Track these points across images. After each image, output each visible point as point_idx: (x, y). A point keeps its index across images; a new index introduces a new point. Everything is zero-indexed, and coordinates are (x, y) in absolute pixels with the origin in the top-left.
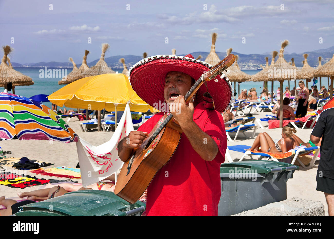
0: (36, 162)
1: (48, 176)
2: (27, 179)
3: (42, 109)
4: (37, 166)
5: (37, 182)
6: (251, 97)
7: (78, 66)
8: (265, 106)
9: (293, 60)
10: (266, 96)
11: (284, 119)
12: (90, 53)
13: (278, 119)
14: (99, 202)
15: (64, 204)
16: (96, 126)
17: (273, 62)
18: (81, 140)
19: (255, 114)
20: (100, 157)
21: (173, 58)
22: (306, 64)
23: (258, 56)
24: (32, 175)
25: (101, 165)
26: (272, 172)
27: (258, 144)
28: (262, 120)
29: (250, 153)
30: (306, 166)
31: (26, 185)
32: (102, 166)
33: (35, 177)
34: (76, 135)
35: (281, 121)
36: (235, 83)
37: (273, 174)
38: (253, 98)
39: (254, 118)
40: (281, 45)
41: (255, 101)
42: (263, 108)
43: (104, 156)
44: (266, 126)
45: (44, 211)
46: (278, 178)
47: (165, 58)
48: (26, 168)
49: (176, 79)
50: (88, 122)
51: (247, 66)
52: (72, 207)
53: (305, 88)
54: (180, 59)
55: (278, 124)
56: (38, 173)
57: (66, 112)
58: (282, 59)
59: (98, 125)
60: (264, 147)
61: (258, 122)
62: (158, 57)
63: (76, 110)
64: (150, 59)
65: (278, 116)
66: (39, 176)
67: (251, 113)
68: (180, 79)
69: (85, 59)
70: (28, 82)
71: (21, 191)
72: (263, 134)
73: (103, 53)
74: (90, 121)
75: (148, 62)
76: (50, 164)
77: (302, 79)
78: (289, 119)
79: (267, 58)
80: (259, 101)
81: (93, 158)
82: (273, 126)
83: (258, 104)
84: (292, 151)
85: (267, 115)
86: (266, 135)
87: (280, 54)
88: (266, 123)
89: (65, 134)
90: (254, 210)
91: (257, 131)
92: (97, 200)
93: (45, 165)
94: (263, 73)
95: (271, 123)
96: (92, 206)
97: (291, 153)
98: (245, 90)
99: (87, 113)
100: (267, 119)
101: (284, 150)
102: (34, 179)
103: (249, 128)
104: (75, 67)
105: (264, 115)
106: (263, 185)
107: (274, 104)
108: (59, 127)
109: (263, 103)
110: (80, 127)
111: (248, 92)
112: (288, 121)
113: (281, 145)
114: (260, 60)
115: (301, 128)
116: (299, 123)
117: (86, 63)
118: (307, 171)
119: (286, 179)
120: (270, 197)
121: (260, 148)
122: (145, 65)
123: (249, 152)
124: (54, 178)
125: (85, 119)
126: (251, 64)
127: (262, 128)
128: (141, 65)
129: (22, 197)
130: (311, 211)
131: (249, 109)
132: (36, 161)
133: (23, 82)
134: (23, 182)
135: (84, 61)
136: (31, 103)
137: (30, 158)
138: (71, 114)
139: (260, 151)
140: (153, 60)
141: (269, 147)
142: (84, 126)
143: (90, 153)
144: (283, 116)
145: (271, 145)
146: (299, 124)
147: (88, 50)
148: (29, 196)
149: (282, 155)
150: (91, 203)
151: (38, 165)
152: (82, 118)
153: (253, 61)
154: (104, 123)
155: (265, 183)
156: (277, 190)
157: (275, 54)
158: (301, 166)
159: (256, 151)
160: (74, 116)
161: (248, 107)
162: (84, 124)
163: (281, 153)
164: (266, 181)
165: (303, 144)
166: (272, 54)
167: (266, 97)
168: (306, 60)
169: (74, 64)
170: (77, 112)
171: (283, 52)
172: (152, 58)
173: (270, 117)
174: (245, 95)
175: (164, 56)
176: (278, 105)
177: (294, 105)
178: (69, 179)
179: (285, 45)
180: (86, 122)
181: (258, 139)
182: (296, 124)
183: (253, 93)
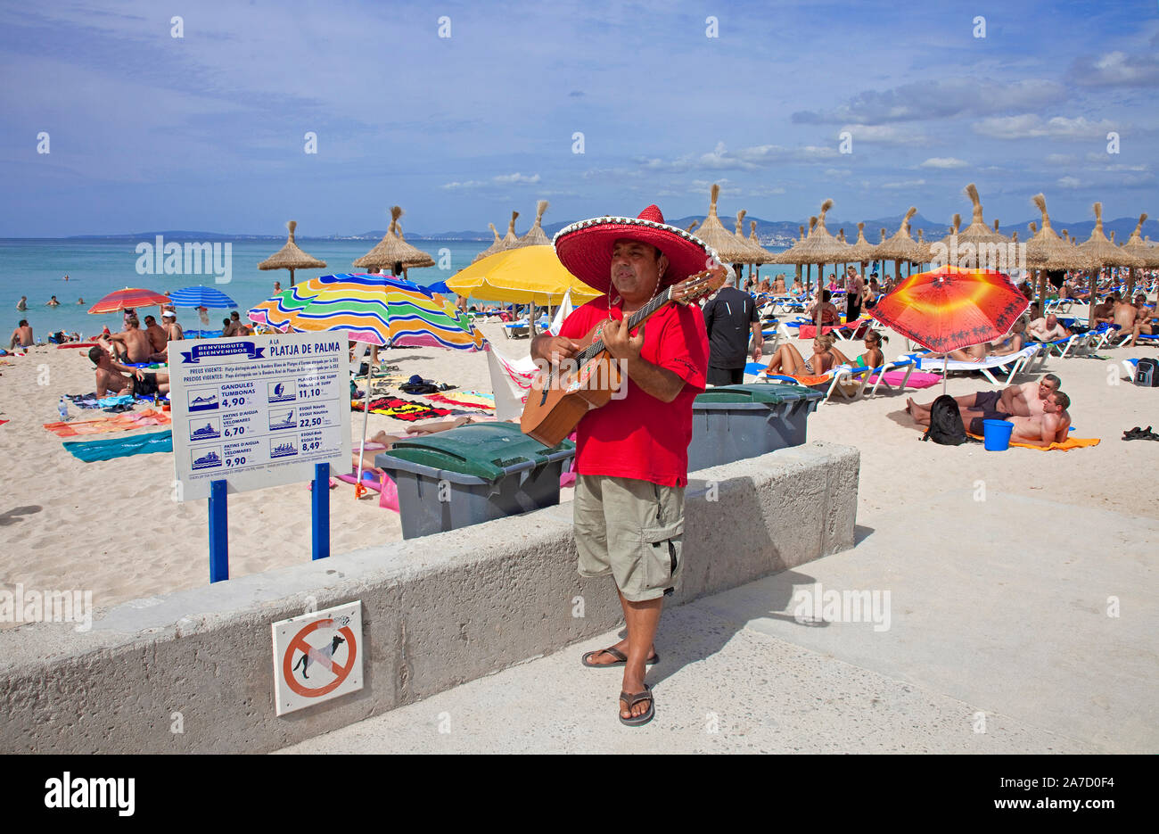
0: (434, 384)
1: (450, 404)
2: (420, 408)
3: (434, 299)
4: (433, 389)
5: (434, 413)
6: (776, 288)
7: (502, 237)
8: (798, 303)
9: (842, 231)
10: (800, 288)
11: (823, 325)
12: (520, 215)
13: (815, 324)
14: (508, 440)
15: (453, 441)
16: (527, 330)
17: (810, 233)
18: (494, 349)
19: (779, 316)
20: (524, 375)
21: (623, 222)
22: (861, 239)
23: (791, 224)
24: (427, 402)
25: (525, 388)
26: (785, 402)
27: (779, 362)
28: (789, 325)
29: (765, 376)
30: (850, 396)
31: (416, 416)
32: (526, 390)
33: (430, 406)
34: (486, 341)
35: (818, 327)
36: (751, 266)
37: (786, 404)
38: (778, 290)
39: (777, 321)
40: (821, 207)
41: (782, 296)
42: (793, 306)
43: (529, 375)
44: (796, 336)
45: (432, 452)
46: (794, 411)
47: (611, 223)
48: (417, 392)
49: (631, 251)
50: (515, 325)
51: (773, 240)
52: (466, 446)
53: (858, 276)
54: (636, 224)
55: (814, 332)
56: (435, 400)
57: (483, 308)
58: (821, 229)
59: (530, 330)
60: (787, 367)
61: (783, 328)
62: (599, 221)
63: (498, 306)
64: (586, 224)
65: (814, 320)
66: (437, 405)
67: (774, 313)
68: (638, 251)
69: (513, 225)
70: (425, 261)
71: (408, 424)
72: (787, 346)
73: (539, 216)
74: (518, 323)
75: (582, 229)
76: (454, 387)
77: (852, 261)
78: (831, 324)
79: (802, 228)
80: (788, 295)
81: (512, 377)
82: (805, 335)
83: (786, 300)
84: (830, 374)
85: (797, 318)
86: (790, 348)
87: (820, 221)
88: (796, 330)
89: (466, 338)
90: (751, 459)
91: (780, 342)
92: (505, 437)
93: (448, 388)
94: (793, 251)
95: (803, 330)
96: (495, 446)
97: (828, 376)
98: (766, 278)
99: (514, 310)
100: (798, 324)
101: (819, 371)
102: (428, 409)
103: (768, 337)
104: (497, 238)
105: (793, 317)
106: (770, 422)
107: (810, 299)
108: (457, 327)
109: (795, 299)
110: (502, 332)
111: (772, 283)
112: (829, 327)
113: (813, 363)
114: (792, 231)
115: (849, 338)
116: (847, 331)
117: (513, 232)
118: (852, 404)
119: (807, 412)
120: (780, 439)
121: (781, 369)
122: (579, 233)
123: (763, 374)
124: (458, 407)
125: (511, 320)
126: (781, 238)
127: (790, 338)
128: (572, 232)
129: (410, 432)
130: (840, 460)
131: (771, 308)
132: (433, 381)
133: (418, 262)
134: (413, 411)
135: (510, 228)
136: (417, 290)
137: (424, 377)
138: (490, 311)
139: (781, 372)
140: (592, 226)
141: (795, 367)
142: (509, 331)
143: (508, 369)
144: (823, 320)
145: (798, 364)
146: (846, 333)
147: (516, 211)
148: (420, 432)
149: (814, 379)
150: (496, 441)
151: (435, 387)
152: (506, 319)
153: (784, 233)
154: (540, 326)
155: (772, 418)
156: (792, 430)
157: (814, 222)
158: (843, 397)
159: (774, 372)
160: (495, 315)
161: (769, 305)
162: (508, 326)
163: (813, 376)
164: (775, 415)
165: (848, 362)
166: (809, 221)
167: (800, 290)
168: (861, 232)
169: (496, 233)
170: (500, 309)
171: (824, 219)
172: (590, 223)
173: (803, 321)
174: (767, 286)
175: (609, 220)
176: (815, 302)
177: (839, 303)
178: (480, 409)
179: (827, 207)
180: (512, 323)
181: (779, 354)
182: (841, 332)
183: (780, 283)
